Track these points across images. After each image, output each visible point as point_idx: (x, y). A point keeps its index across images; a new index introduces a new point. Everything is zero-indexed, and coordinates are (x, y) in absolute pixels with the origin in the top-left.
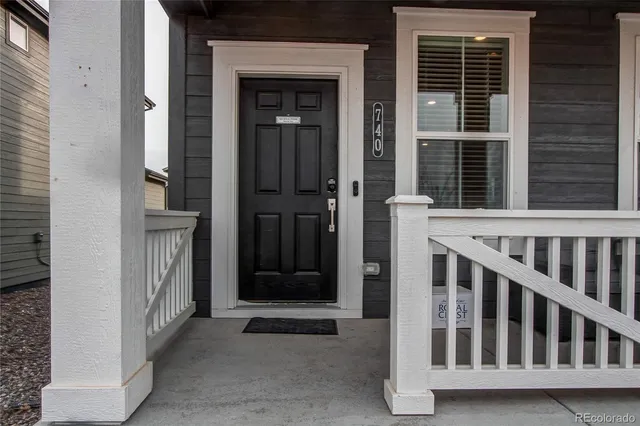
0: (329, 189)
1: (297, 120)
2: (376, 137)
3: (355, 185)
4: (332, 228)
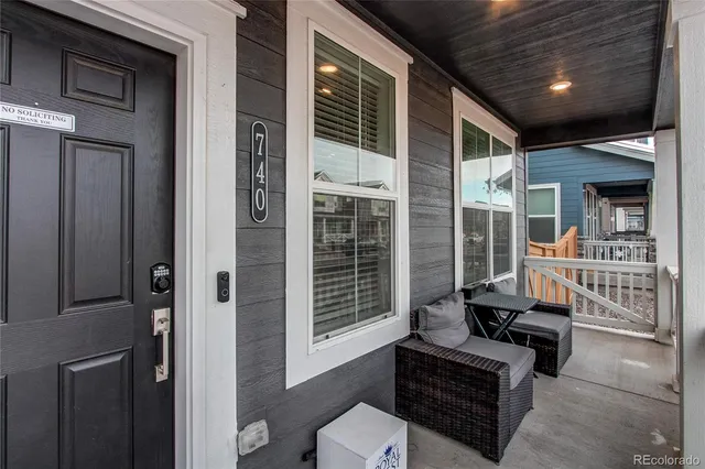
0: (156, 287)
1: (65, 123)
2: (258, 185)
3: (223, 279)
4: (162, 375)
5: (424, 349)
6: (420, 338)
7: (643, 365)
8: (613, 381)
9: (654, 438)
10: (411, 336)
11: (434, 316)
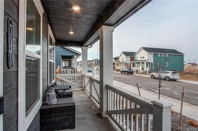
5: (50, 107)
6: (46, 104)
7: (83, 95)
8: (81, 100)
9: (93, 108)
10: (43, 105)
11: (51, 95)
